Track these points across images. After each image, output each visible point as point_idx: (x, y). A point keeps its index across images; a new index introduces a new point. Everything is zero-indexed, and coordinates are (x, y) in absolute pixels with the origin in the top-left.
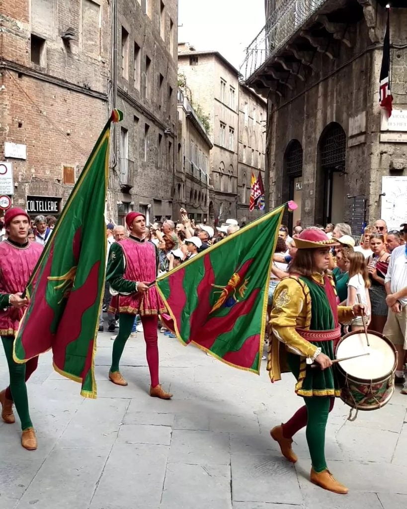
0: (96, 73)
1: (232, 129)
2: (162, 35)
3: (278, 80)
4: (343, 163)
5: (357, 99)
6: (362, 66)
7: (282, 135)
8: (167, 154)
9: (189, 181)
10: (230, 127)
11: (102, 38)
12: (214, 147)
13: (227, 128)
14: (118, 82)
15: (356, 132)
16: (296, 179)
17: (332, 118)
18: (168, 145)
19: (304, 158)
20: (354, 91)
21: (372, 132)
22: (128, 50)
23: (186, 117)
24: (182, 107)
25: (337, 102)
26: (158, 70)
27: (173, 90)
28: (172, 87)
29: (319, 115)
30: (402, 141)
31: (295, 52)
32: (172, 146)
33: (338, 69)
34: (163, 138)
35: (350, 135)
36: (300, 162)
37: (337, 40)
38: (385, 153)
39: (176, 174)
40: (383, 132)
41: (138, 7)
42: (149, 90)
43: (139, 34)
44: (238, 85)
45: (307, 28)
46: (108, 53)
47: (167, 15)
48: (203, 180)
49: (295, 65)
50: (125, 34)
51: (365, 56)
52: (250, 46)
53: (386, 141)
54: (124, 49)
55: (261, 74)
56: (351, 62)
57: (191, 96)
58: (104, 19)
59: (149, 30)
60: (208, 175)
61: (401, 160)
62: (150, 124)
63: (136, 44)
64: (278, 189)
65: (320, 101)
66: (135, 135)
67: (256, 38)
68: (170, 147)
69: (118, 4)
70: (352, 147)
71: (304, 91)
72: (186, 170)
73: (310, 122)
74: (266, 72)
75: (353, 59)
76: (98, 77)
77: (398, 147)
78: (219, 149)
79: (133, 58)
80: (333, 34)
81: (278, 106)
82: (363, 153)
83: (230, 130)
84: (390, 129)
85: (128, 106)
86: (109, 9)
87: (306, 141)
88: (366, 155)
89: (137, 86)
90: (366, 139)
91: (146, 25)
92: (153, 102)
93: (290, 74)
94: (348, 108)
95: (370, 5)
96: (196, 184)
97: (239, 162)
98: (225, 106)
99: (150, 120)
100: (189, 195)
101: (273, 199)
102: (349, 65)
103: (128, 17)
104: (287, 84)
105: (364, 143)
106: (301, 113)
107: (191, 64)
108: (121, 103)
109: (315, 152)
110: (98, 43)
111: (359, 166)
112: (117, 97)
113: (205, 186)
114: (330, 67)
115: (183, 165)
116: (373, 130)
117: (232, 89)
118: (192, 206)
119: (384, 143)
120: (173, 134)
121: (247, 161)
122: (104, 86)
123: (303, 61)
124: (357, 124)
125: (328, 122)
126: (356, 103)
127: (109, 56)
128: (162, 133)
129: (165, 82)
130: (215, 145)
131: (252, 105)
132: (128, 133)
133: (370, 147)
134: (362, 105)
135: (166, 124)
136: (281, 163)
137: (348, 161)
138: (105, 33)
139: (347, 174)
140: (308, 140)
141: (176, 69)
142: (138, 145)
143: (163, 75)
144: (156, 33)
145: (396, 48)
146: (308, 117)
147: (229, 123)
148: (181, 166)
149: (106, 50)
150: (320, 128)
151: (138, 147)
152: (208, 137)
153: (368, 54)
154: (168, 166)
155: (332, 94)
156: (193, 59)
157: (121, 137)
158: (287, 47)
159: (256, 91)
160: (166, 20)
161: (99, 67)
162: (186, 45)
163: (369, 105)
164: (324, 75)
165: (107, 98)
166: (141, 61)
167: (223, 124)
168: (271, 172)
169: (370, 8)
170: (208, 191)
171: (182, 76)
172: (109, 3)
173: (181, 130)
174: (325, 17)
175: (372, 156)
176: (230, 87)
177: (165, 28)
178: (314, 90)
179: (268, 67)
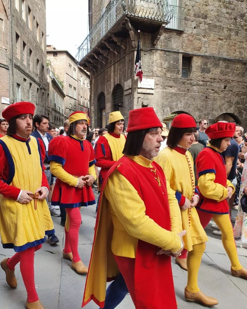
0: (2, 55)
1: (75, 88)
2: (38, 39)
3: (93, 63)
4: (122, 103)
5: (128, 73)
6: (129, 58)
7: (97, 89)
8: (41, 98)
9: (54, 112)
10: (74, 87)
11: (5, 37)
12: (66, 96)
13: (73, 88)
14: (14, 60)
15: (127, 88)
16: (103, 111)
17: (117, 82)
18: (42, 94)
19: (106, 101)
20: (127, 69)
21: (134, 88)
22: (19, 45)
23: (52, 81)
24: (49, 75)
25: (120, 74)
26: (36, 57)
27: (44, 67)
28: (44, 66)
29: (112, 80)
30: (147, 93)
31: (100, 50)
32: (44, 94)
33: (120, 59)
34: (39, 90)
35: (125, 90)
36: (104, 102)
37: (119, 45)
38: (140, 97)
39: (47, 108)
40: (139, 88)
41: (24, 23)
42: (31, 66)
43: (25, 37)
44: (77, 67)
45: (105, 39)
46: (9, 45)
47: (40, 29)
48: (61, 112)
49: (101, 57)
50: (17, 36)
51: (131, 53)
52: (80, 47)
53: (140, 92)
54: (17, 44)
55: (86, 60)
56: (125, 56)
57: (54, 71)
58: (5, 27)
59: (30, 36)
60: (64, 110)
61: (147, 101)
62: (33, 82)
63: (24, 42)
64: (95, 115)
65: (112, 74)
66: (24, 87)
67: (83, 43)
68: (43, 95)
69: (13, 21)
70: (126, 95)
71: (105, 69)
72: (52, 106)
73: (108, 84)
74: (87, 59)
75: (126, 55)
76: (3, 57)
77: (145, 95)
78: (69, 97)
79: (23, 49)
80: (117, 42)
81: (94, 76)
82: (131, 98)
83: (74, 89)
84: (142, 87)
85: (20, 73)
86: (8, 22)
87: (107, 92)
88: (132, 99)
89: (25, 63)
90: (131, 91)
91: (29, 33)
92: (33, 72)
93: (99, 61)
94: (124, 77)
95: (132, 30)
96: (57, 114)
97: (79, 104)
98: (71, 77)
99: (32, 80)
100: (54, 119)
101: (93, 120)
102: (124, 57)
103: (19, 28)
104: (98, 66)
105: (131, 93)
106: (104, 79)
107: (54, 56)
108: (17, 71)
109: (110, 98)
110: (3, 39)
111: (129, 104)
112: (14, 68)
113: (62, 115)
114: (116, 58)
115: (50, 104)
116: (135, 87)
117: (75, 69)
118: (56, 124)
119: (139, 93)
120: (45, 88)
121: (83, 104)
122: (6, 61)
123: (104, 55)
124: (128, 85)
125: (116, 84)
126: (128, 75)
127: (9, 47)
128: (38, 87)
129: (40, 63)
130: (67, 95)
131: (84, 77)
132: (20, 86)
133: (133, 95)
134: (130, 76)
135: (41, 84)
136: (96, 103)
137: (124, 101)
138: (7, 34)
139: (124, 107)
140: (108, 92)
141: (46, 57)
142: (26, 93)
143: (39, 59)
144: (34, 37)
145: (144, 51)
146: (107, 81)
147: (73, 85)
148: (49, 104)
149: (7, 43)
150: (112, 87)
151: (26, 94)
152: (63, 91)
153: (132, 53)
154: (42, 104)
155: (117, 71)
156: (55, 53)
157: (17, 88)
158: (97, 48)
159: (84, 68)
160: (39, 32)
161: (4, 52)
162: (52, 46)
163: (132, 76)
164: (114, 62)
165: (9, 68)
166: (27, 51)
167: (70, 86)
168: (92, 107)
169: (132, 32)
170: (64, 118)
171: (49, 61)
172: (8, 19)
173: (49, 86)
174: (113, 34)
175: (134, 99)
176: (73, 68)
177: (40, 36)
178: (109, 69)
179: (89, 57)
